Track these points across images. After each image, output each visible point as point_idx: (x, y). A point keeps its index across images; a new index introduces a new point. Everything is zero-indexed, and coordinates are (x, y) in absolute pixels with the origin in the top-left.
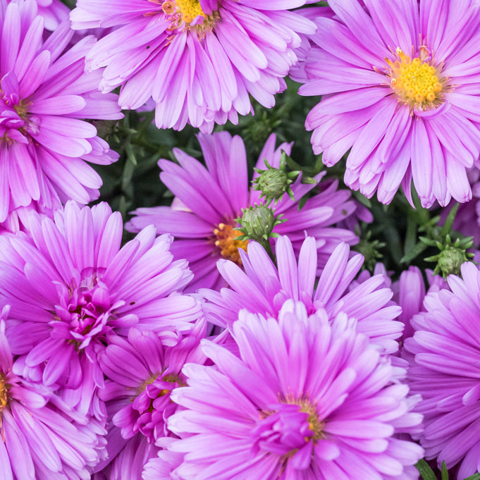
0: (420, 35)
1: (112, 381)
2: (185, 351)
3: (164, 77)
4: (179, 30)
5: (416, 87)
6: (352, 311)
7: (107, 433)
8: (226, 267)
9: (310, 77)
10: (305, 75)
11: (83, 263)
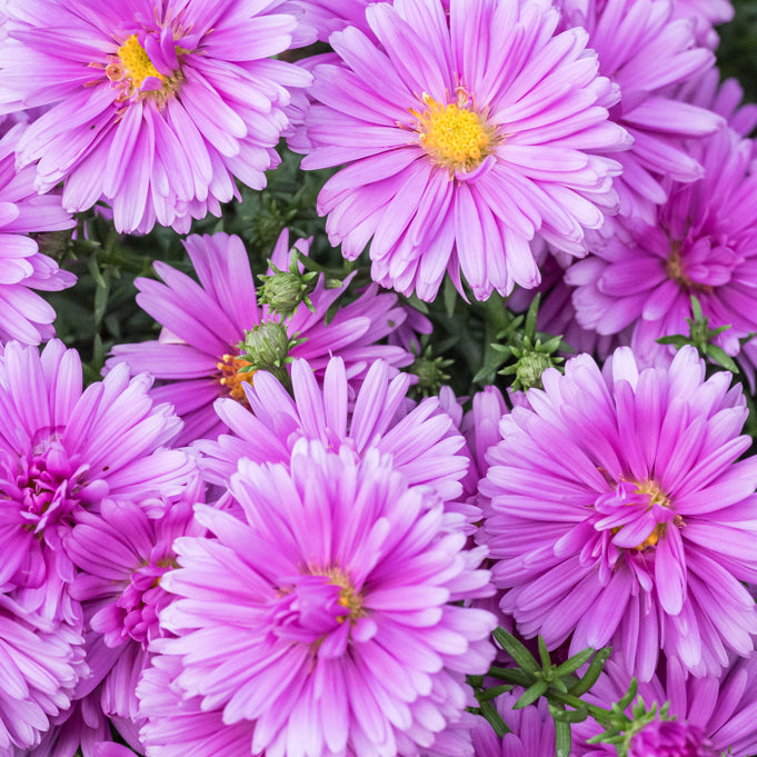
0: (455, 74)
1: (89, 574)
2: (179, 524)
3: (116, 164)
4: (132, 100)
5: (454, 143)
6: (400, 449)
7: (84, 641)
8: (226, 408)
9: (316, 144)
10: (308, 144)
11: (36, 423)
